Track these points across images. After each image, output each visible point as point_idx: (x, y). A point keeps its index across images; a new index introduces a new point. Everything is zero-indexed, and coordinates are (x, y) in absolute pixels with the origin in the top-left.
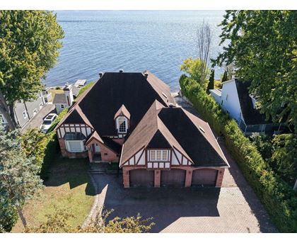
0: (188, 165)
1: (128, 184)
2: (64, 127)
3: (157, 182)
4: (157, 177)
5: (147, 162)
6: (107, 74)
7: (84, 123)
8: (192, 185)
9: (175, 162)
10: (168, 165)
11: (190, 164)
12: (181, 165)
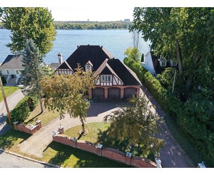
0: (121, 85)
1: (91, 96)
2: (59, 71)
3: (106, 96)
4: (106, 92)
5: (100, 82)
6: (81, 46)
7: (69, 68)
8: (124, 98)
9: (115, 83)
10: (111, 84)
11: (122, 84)
12: (118, 85)
